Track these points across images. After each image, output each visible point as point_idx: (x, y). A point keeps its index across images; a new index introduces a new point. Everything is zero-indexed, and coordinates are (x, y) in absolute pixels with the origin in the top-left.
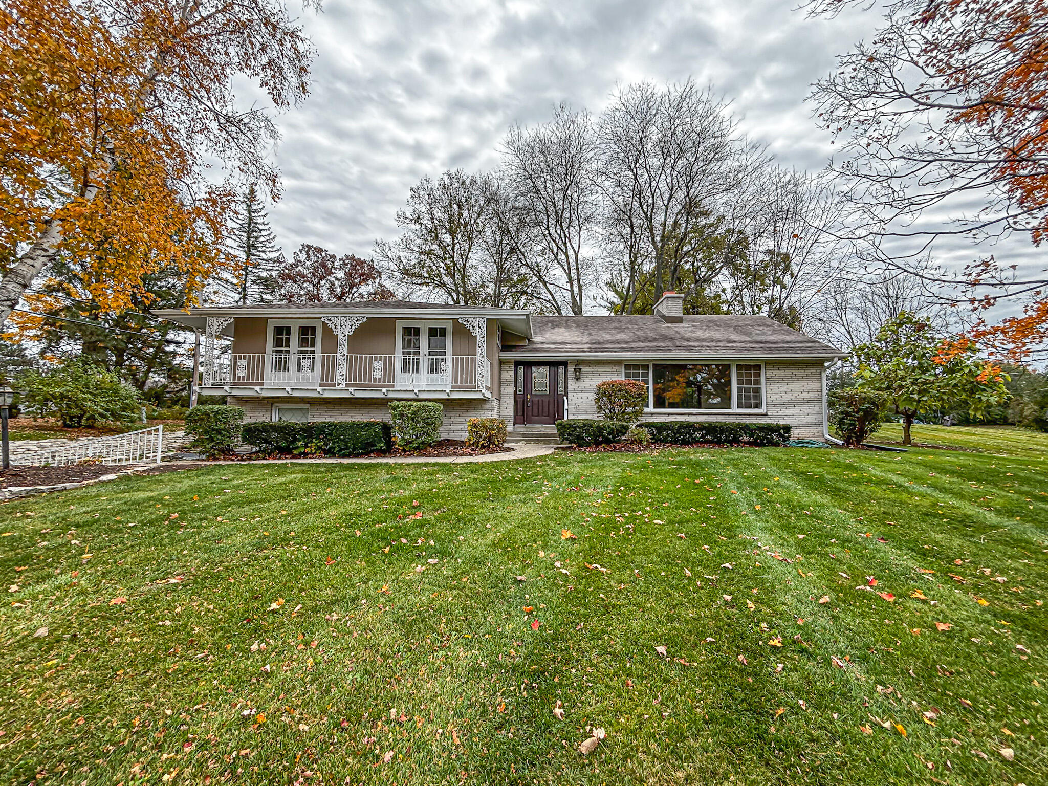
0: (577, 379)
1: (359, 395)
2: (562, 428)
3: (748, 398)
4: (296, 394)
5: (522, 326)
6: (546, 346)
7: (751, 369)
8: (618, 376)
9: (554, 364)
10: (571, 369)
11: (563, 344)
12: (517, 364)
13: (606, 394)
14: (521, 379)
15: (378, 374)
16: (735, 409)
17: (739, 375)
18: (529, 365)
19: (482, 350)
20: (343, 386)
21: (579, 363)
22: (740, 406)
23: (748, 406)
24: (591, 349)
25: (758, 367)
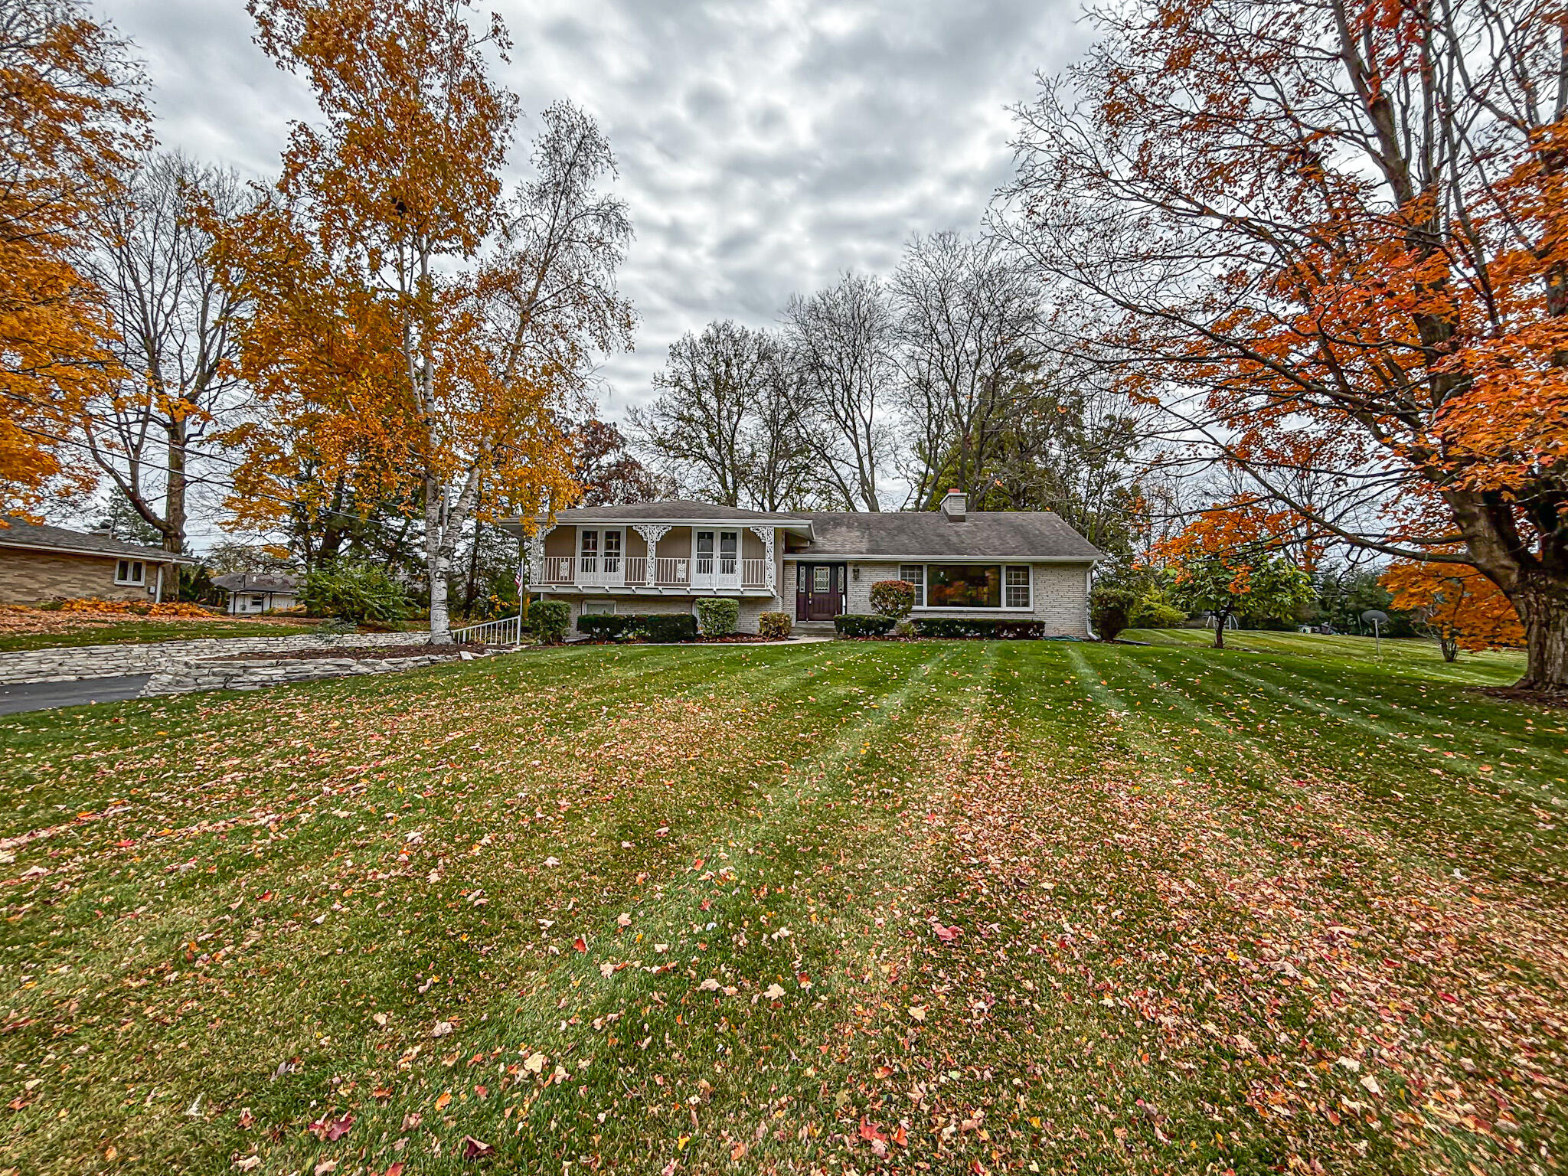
0: (856, 578)
1: (665, 593)
2: (840, 623)
3: (1017, 597)
4: (612, 592)
5: (806, 533)
6: (827, 548)
7: (1020, 571)
8: (893, 577)
9: (834, 565)
10: (850, 569)
11: (843, 545)
12: (800, 564)
13: (880, 593)
14: (803, 579)
15: (682, 575)
16: (1004, 608)
17: (1009, 576)
18: (810, 565)
19: (770, 555)
20: (652, 585)
21: (857, 564)
22: (1009, 604)
23: (1017, 605)
24: (870, 551)
25: (1026, 569)
